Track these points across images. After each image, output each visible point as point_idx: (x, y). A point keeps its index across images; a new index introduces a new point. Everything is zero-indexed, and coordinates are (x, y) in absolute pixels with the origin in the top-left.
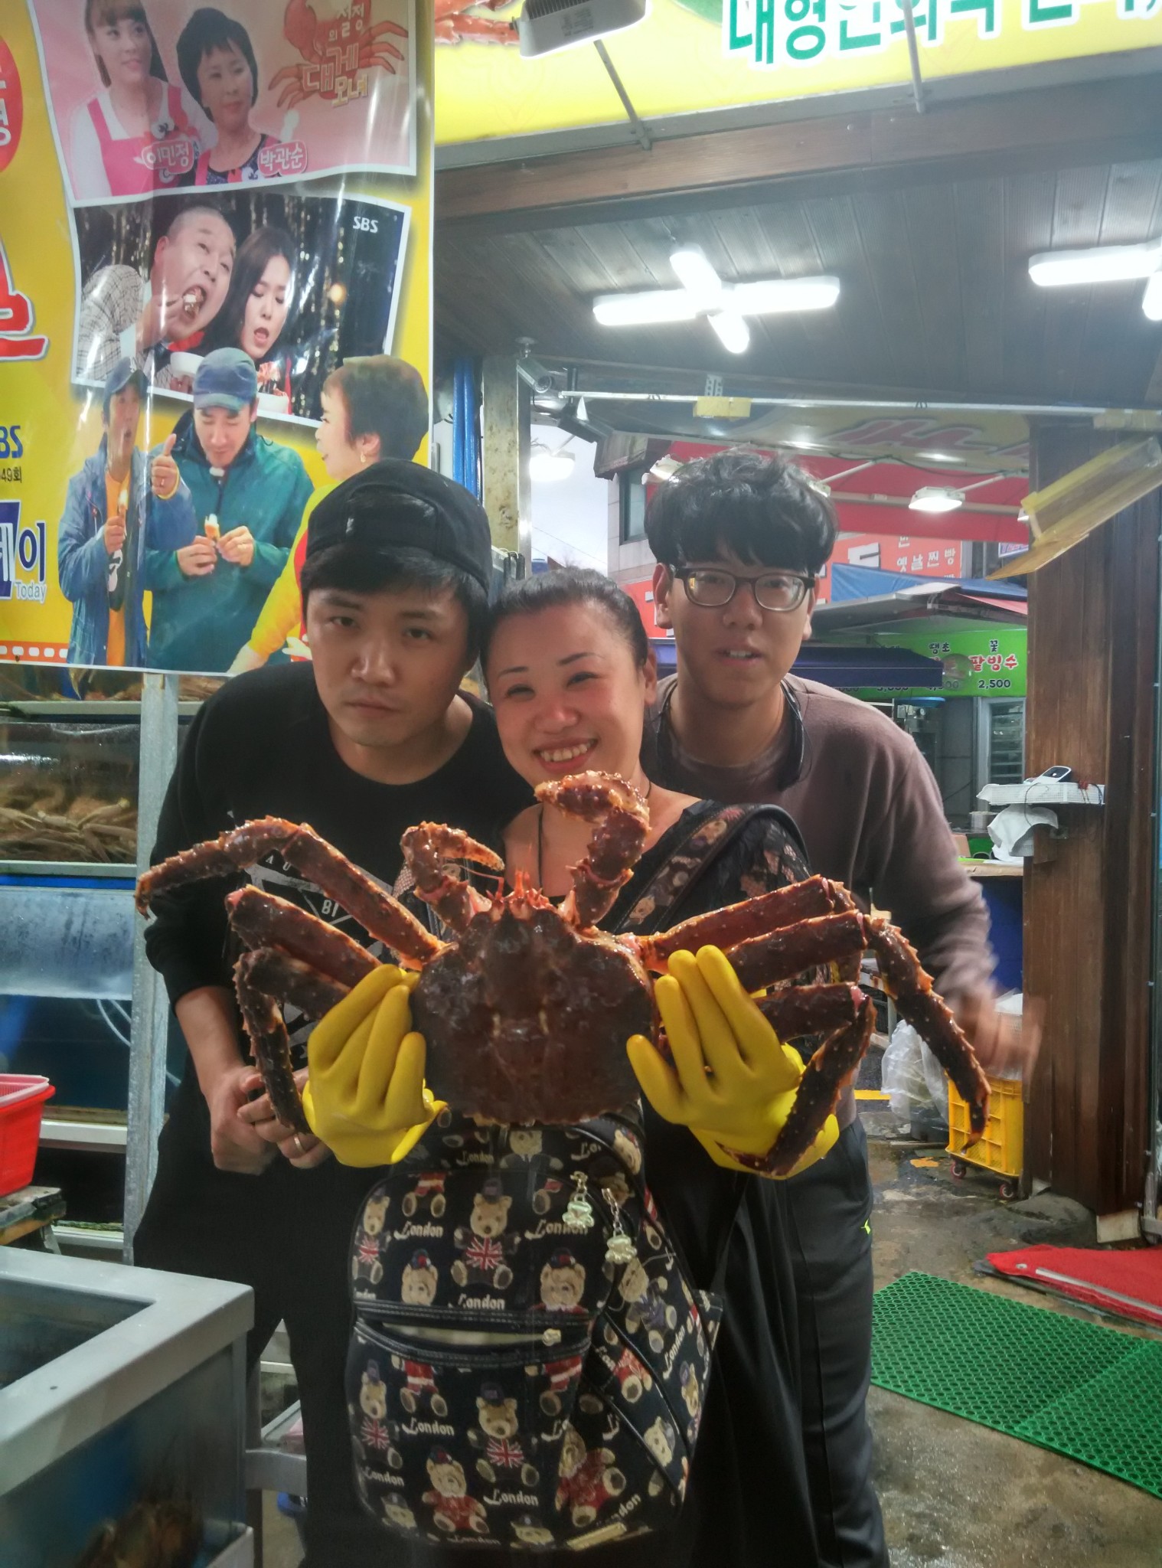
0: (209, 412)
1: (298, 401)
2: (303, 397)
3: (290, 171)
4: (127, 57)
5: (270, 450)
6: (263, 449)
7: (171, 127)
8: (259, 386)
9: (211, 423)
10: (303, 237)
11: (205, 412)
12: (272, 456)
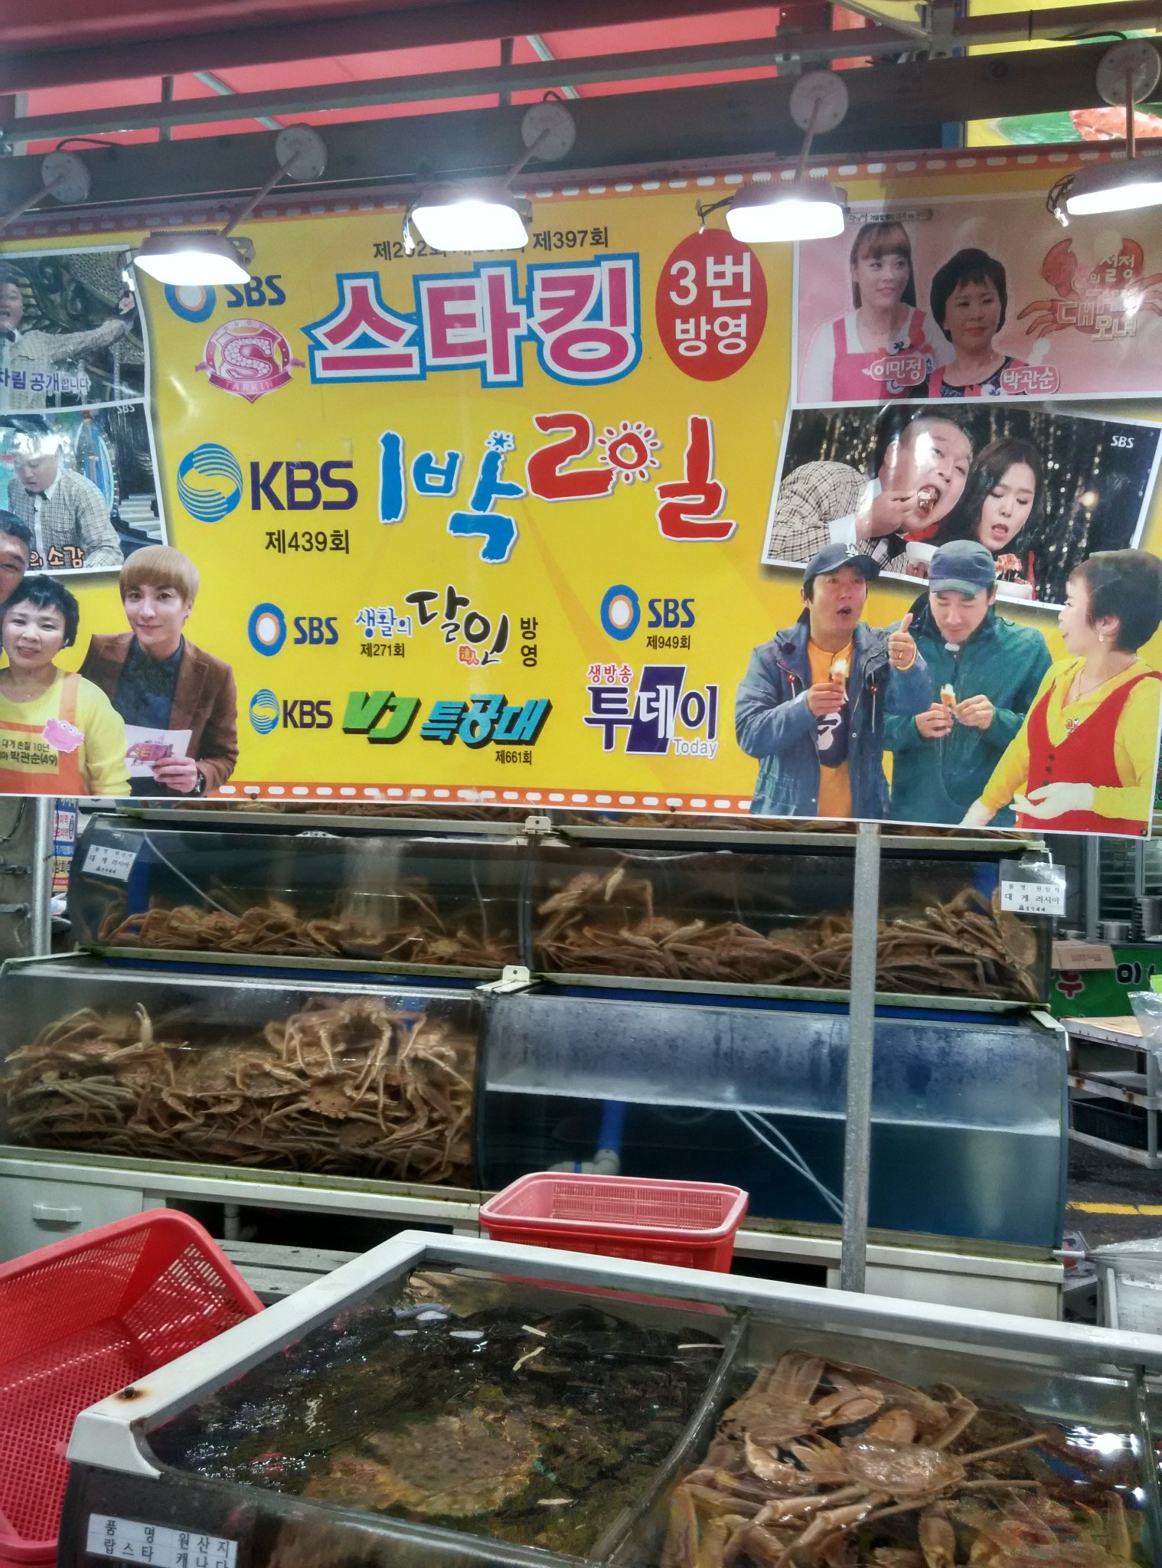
0: (945, 595)
1: (1043, 589)
2: (1048, 586)
3: (1038, 391)
4: (882, 285)
5: (1011, 629)
6: (1003, 629)
7: (907, 345)
8: (997, 574)
9: (946, 605)
10: (1051, 448)
11: (940, 595)
12: (1013, 635)
